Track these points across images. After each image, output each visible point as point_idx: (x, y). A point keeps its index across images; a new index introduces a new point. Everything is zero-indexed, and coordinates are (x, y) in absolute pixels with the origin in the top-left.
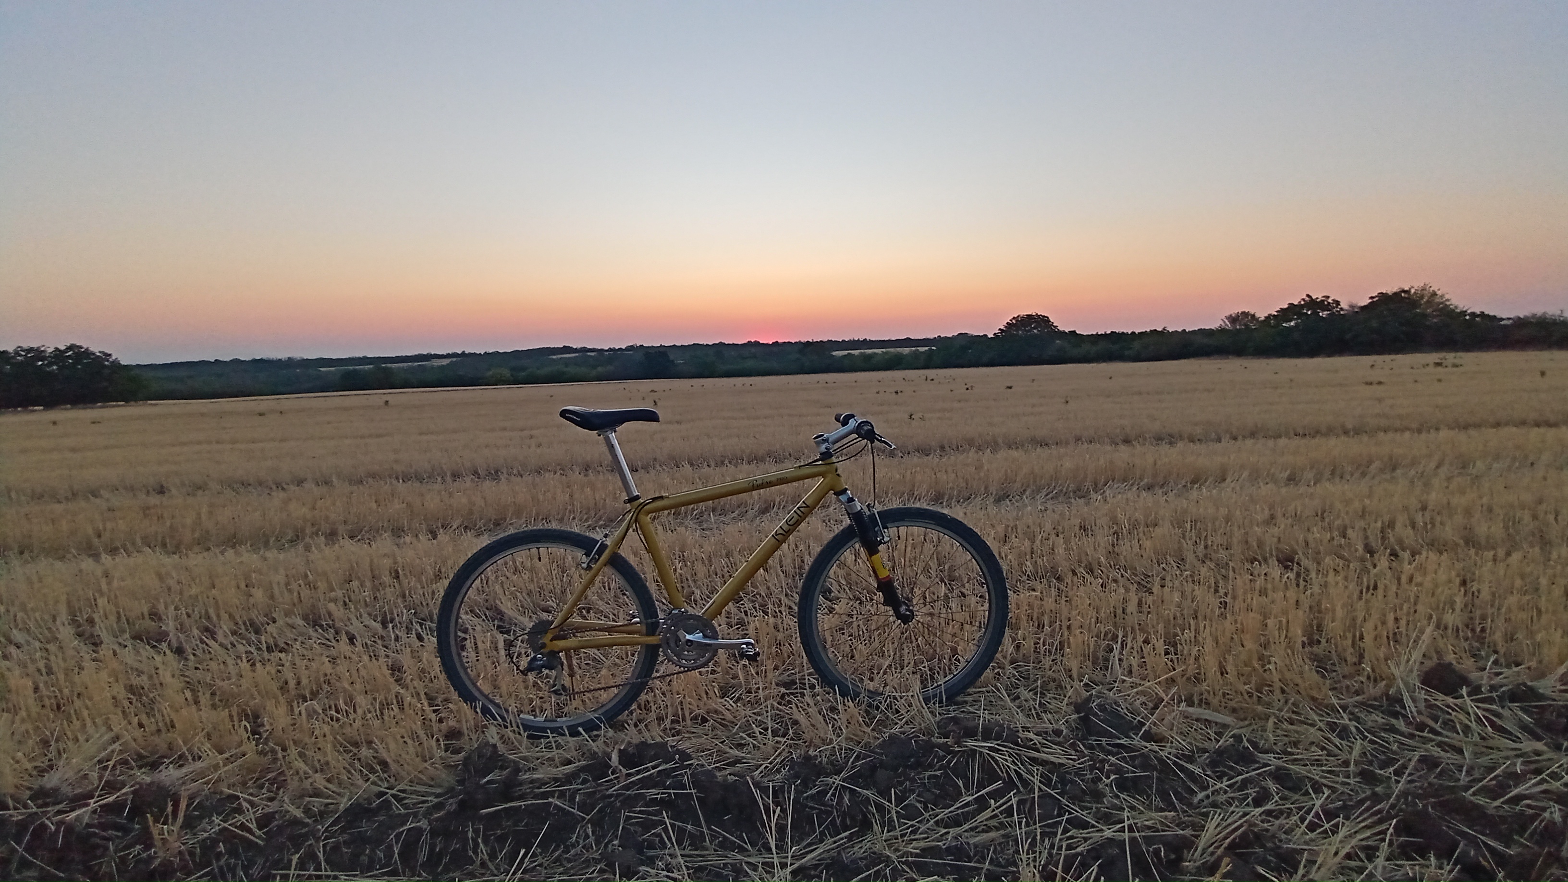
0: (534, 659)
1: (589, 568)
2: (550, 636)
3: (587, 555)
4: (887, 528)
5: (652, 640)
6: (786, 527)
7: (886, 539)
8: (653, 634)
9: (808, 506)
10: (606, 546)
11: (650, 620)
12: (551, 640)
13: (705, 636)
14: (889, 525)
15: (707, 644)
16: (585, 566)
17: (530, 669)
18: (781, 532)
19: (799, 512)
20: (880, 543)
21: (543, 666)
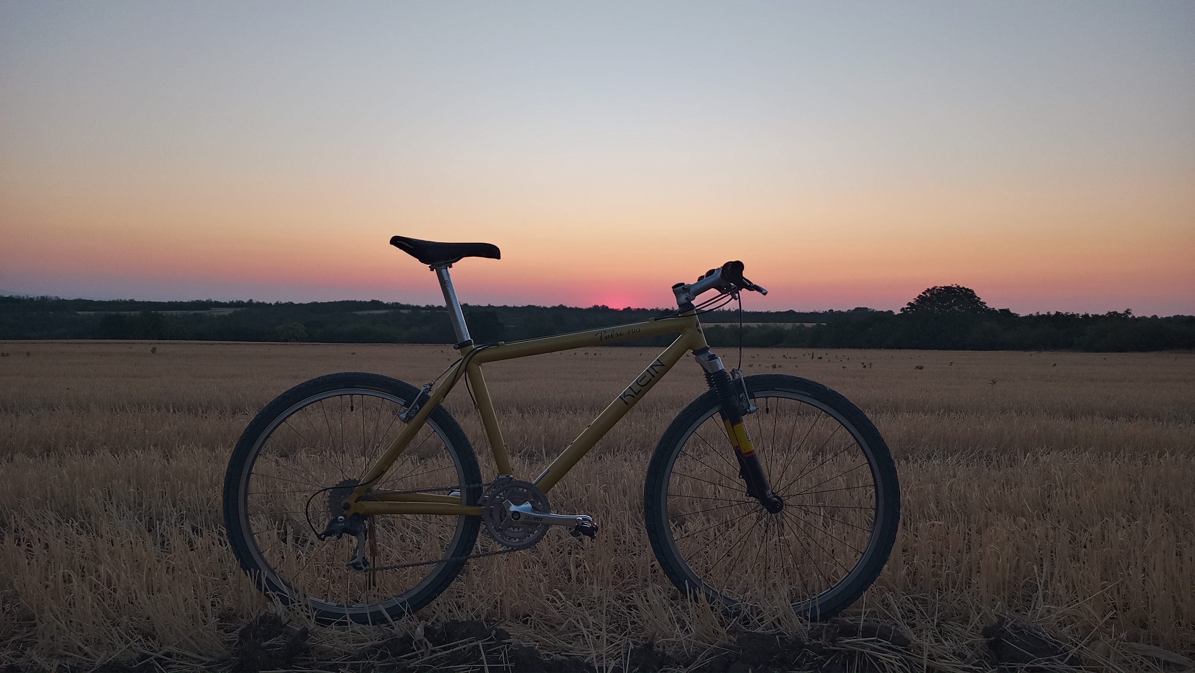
0: (335, 520)
1: (408, 419)
2: (356, 496)
3: (407, 405)
4: (755, 398)
5: (473, 510)
6: (636, 389)
7: (752, 408)
8: (475, 504)
9: (663, 365)
10: (429, 397)
11: (472, 486)
12: (356, 502)
13: (534, 509)
14: (756, 395)
15: (536, 518)
16: (403, 416)
17: (328, 533)
18: (632, 393)
19: (653, 372)
20: (746, 412)
21: (345, 530)
